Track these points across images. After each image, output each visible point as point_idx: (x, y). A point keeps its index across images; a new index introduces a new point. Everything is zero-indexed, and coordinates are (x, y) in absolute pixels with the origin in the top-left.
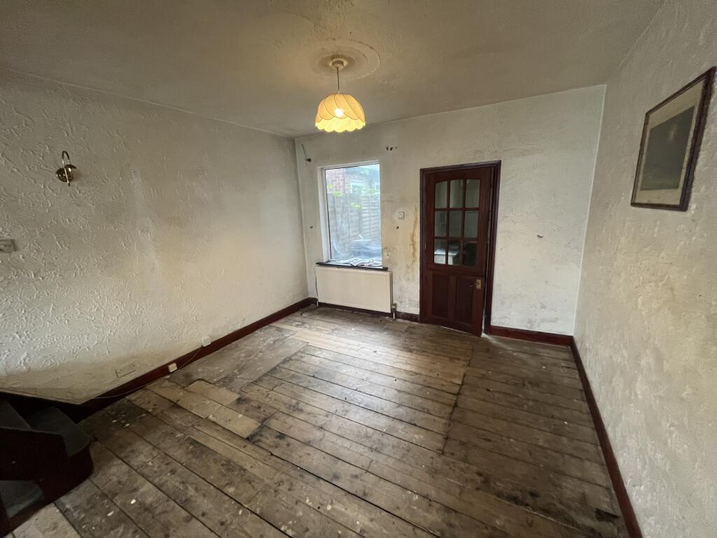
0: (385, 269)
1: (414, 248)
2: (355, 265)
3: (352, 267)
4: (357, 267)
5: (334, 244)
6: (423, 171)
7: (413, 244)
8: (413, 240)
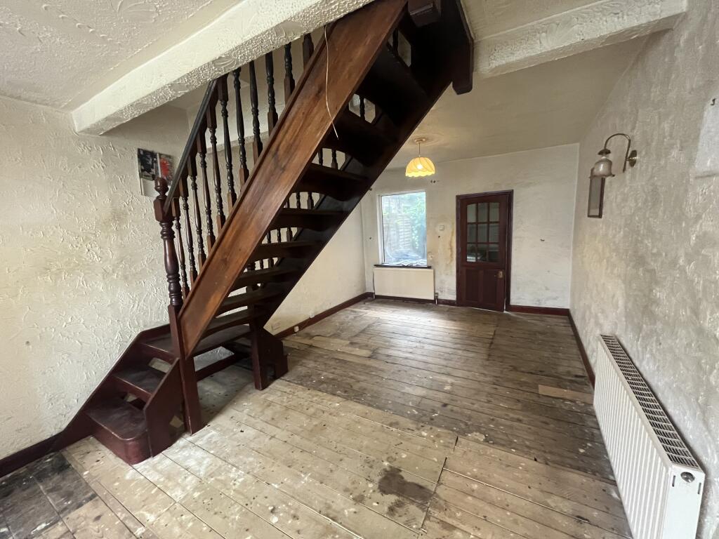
0: (429, 267)
1: (452, 251)
2: (406, 265)
3: (404, 267)
4: (407, 267)
5: (387, 250)
6: (458, 197)
7: (451, 249)
8: (450, 245)
